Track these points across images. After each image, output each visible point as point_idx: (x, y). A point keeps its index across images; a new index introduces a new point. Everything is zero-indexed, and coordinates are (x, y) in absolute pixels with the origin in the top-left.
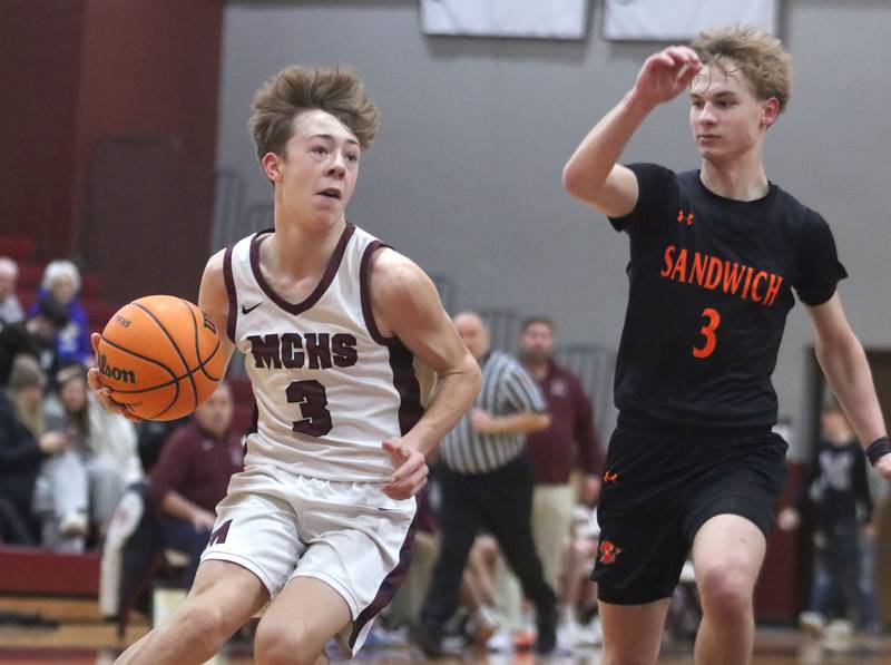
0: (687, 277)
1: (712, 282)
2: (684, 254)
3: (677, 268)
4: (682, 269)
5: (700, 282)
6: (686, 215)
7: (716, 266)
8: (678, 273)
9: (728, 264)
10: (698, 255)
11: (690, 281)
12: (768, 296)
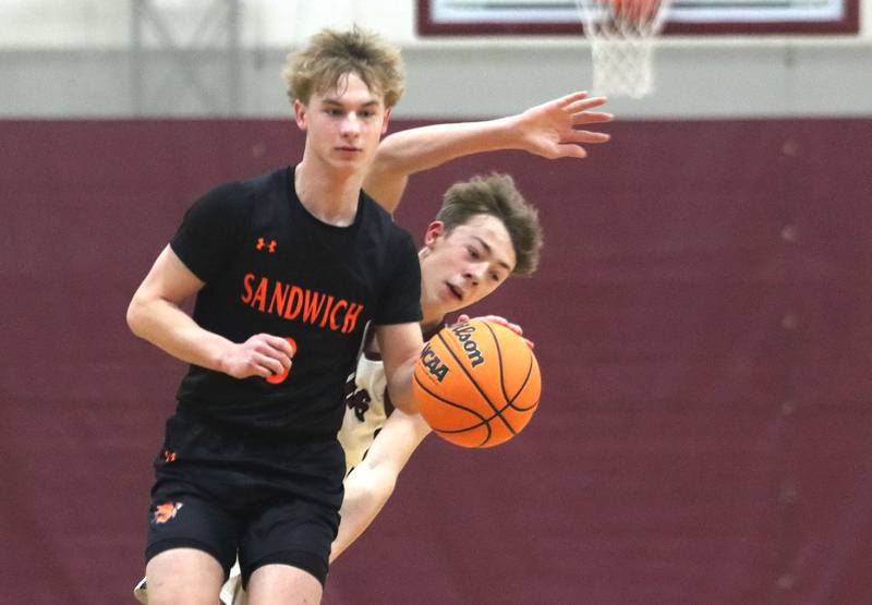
0: (267, 307)
1: (292, 312)
2: (264, 283)
3: (257, 297)
4: (263, 299)
5: (280, 313)
6: (267, 241)
7: (297, 295)
8: (258, 302)
9: (308, 293)
10: (279, 285)
11: (270, 311)
12: (346, 322)
